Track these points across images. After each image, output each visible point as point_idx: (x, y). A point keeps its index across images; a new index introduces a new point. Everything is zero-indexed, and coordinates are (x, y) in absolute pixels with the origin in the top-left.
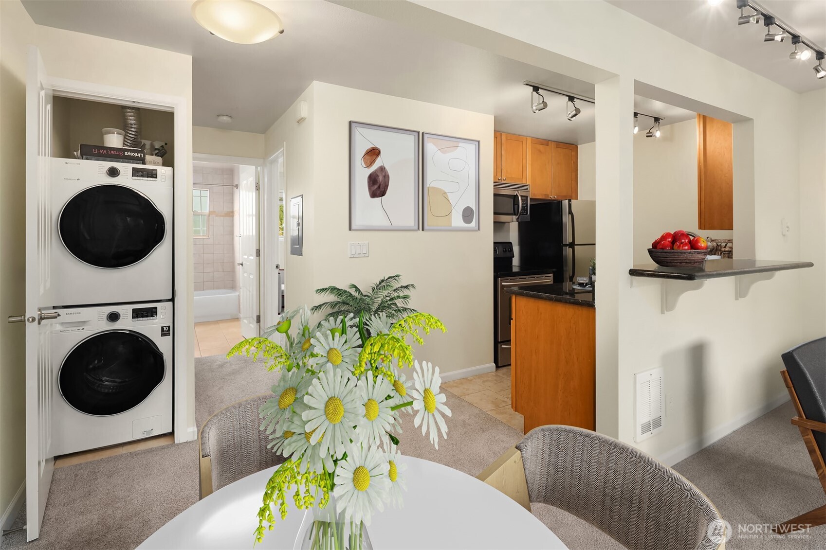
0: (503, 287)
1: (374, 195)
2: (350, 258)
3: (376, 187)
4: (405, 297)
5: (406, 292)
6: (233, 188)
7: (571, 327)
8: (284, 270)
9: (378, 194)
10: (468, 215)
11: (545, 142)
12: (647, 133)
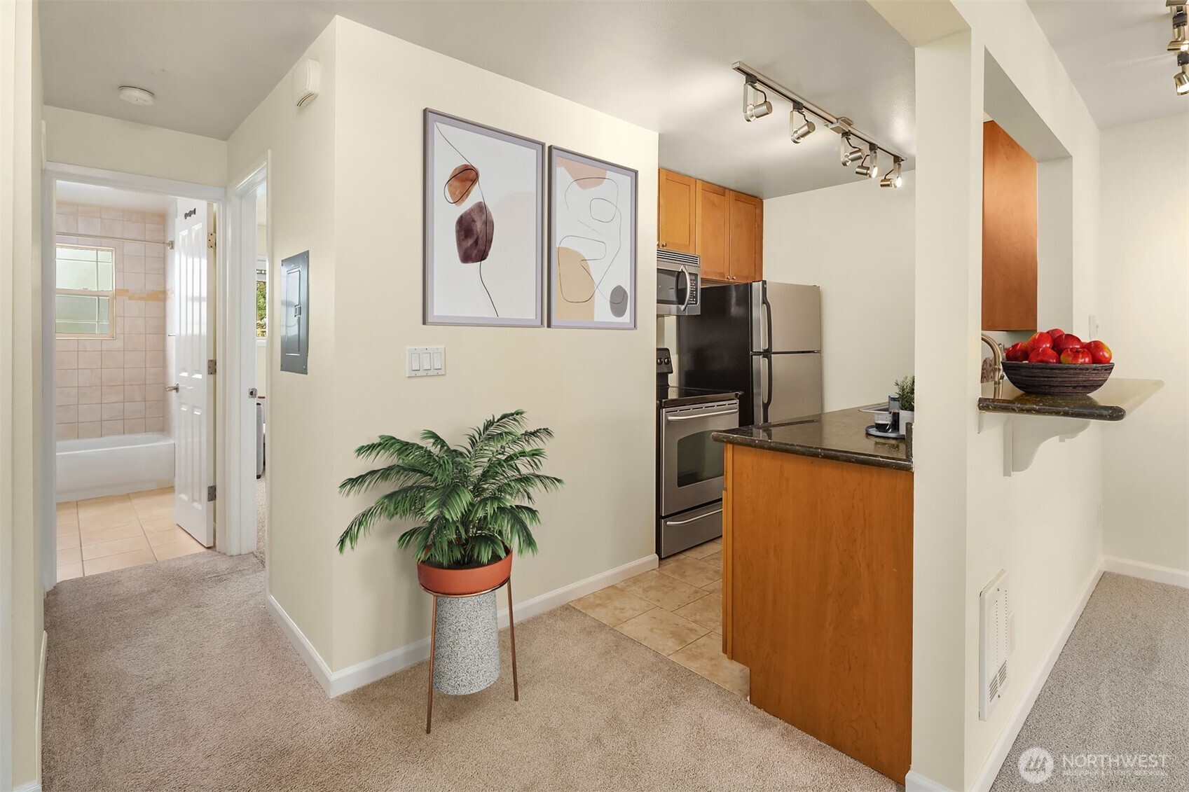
0: (668, 422)
1: (466, 258)
2: (409, 377)
3: (470, 242)
4: (536, 453)
5: (535, 444)
6: (165, 249)
7: (853, 507)
8: (264, 398)
9: (473, 255)
10: (619, 300)
11: (721, 190)
12: (882, 181)
